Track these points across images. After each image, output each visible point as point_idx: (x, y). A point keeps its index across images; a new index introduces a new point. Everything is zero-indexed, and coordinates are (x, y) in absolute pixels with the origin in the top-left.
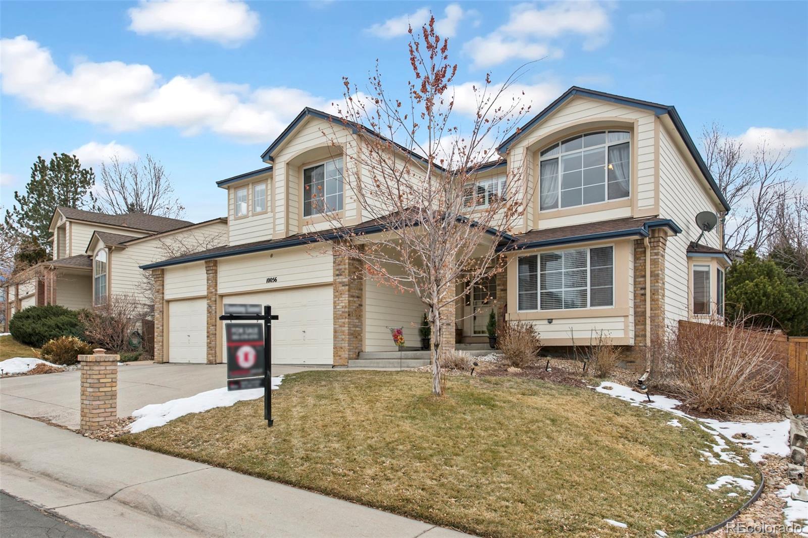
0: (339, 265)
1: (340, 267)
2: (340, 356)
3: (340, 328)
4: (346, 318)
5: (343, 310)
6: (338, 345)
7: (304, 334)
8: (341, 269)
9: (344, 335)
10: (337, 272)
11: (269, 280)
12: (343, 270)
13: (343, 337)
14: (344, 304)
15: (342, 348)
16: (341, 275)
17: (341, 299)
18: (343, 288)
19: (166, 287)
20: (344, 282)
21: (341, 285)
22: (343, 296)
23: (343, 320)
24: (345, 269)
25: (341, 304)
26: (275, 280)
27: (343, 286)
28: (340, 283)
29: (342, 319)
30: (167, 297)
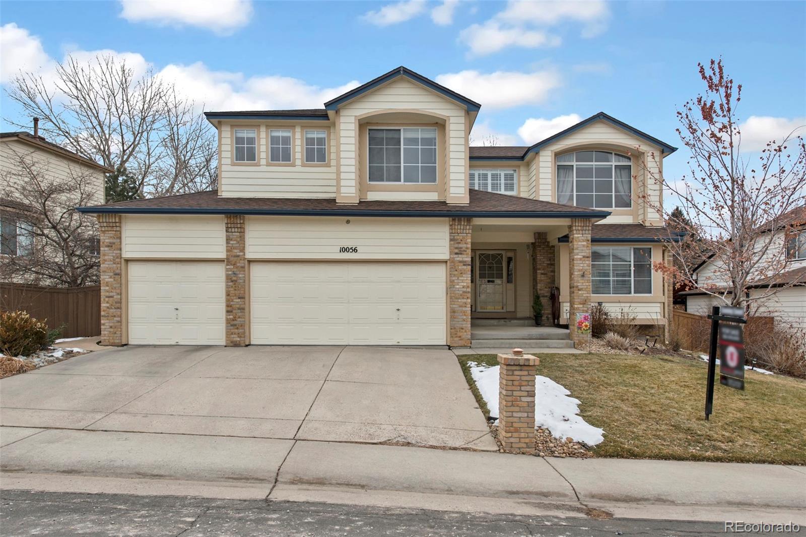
0: (459, 243)
1: (460, 246)
2: (460, 337)
3: (461, 309)
4: (468, 298)
5: (465, 290)
6: (458, 325)
7: (398, 313)
8: (461, 248)
9: (465, 315)
10: (456, 251)
11: (344, 250)
12: (464, 249)
13: (465, 317)
14: (465, 284)
15: (462, 329)
16: (461, 254)
17: (460, 278)
18: (465, 267)
19: (124, 241)
20: (465, 262)
21: (462, 264)
22: (464, 275)
23: (465, 300)
24: (467, 248)
25: (462, 284)
26: (355, 250)
27: (464, 265)
28: (460, 262)
29: (463, 298)
30: (126, 255)
